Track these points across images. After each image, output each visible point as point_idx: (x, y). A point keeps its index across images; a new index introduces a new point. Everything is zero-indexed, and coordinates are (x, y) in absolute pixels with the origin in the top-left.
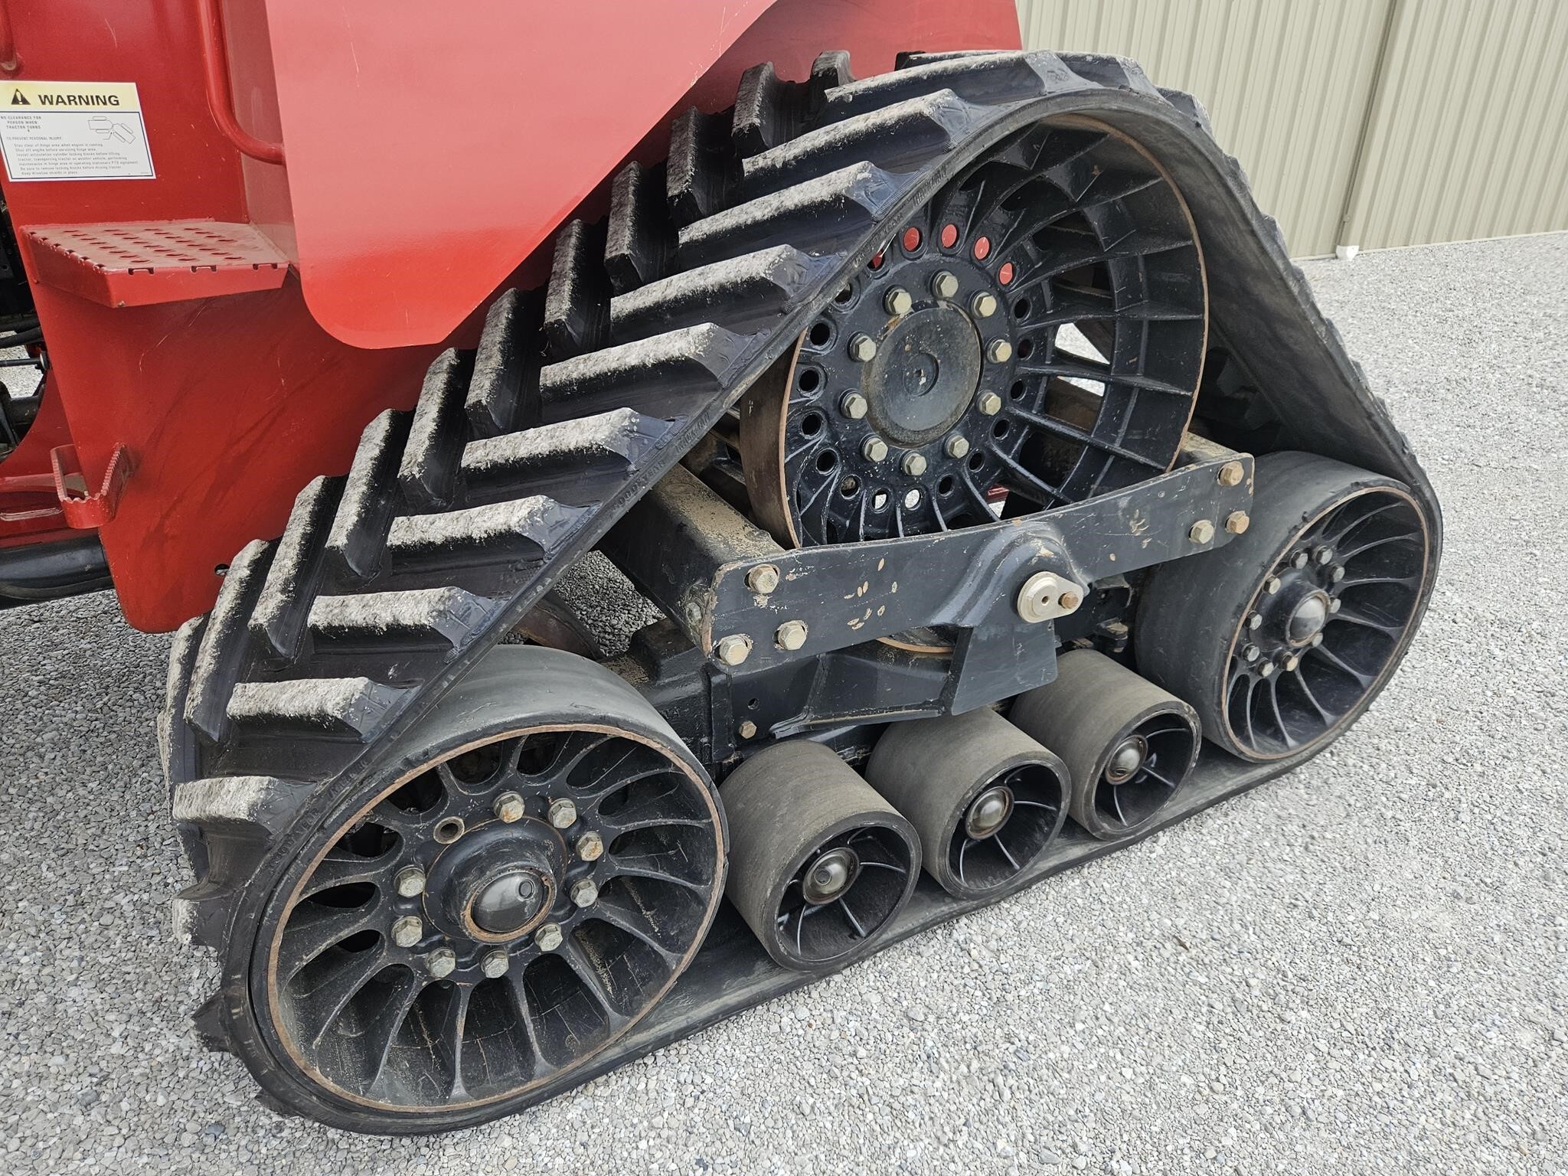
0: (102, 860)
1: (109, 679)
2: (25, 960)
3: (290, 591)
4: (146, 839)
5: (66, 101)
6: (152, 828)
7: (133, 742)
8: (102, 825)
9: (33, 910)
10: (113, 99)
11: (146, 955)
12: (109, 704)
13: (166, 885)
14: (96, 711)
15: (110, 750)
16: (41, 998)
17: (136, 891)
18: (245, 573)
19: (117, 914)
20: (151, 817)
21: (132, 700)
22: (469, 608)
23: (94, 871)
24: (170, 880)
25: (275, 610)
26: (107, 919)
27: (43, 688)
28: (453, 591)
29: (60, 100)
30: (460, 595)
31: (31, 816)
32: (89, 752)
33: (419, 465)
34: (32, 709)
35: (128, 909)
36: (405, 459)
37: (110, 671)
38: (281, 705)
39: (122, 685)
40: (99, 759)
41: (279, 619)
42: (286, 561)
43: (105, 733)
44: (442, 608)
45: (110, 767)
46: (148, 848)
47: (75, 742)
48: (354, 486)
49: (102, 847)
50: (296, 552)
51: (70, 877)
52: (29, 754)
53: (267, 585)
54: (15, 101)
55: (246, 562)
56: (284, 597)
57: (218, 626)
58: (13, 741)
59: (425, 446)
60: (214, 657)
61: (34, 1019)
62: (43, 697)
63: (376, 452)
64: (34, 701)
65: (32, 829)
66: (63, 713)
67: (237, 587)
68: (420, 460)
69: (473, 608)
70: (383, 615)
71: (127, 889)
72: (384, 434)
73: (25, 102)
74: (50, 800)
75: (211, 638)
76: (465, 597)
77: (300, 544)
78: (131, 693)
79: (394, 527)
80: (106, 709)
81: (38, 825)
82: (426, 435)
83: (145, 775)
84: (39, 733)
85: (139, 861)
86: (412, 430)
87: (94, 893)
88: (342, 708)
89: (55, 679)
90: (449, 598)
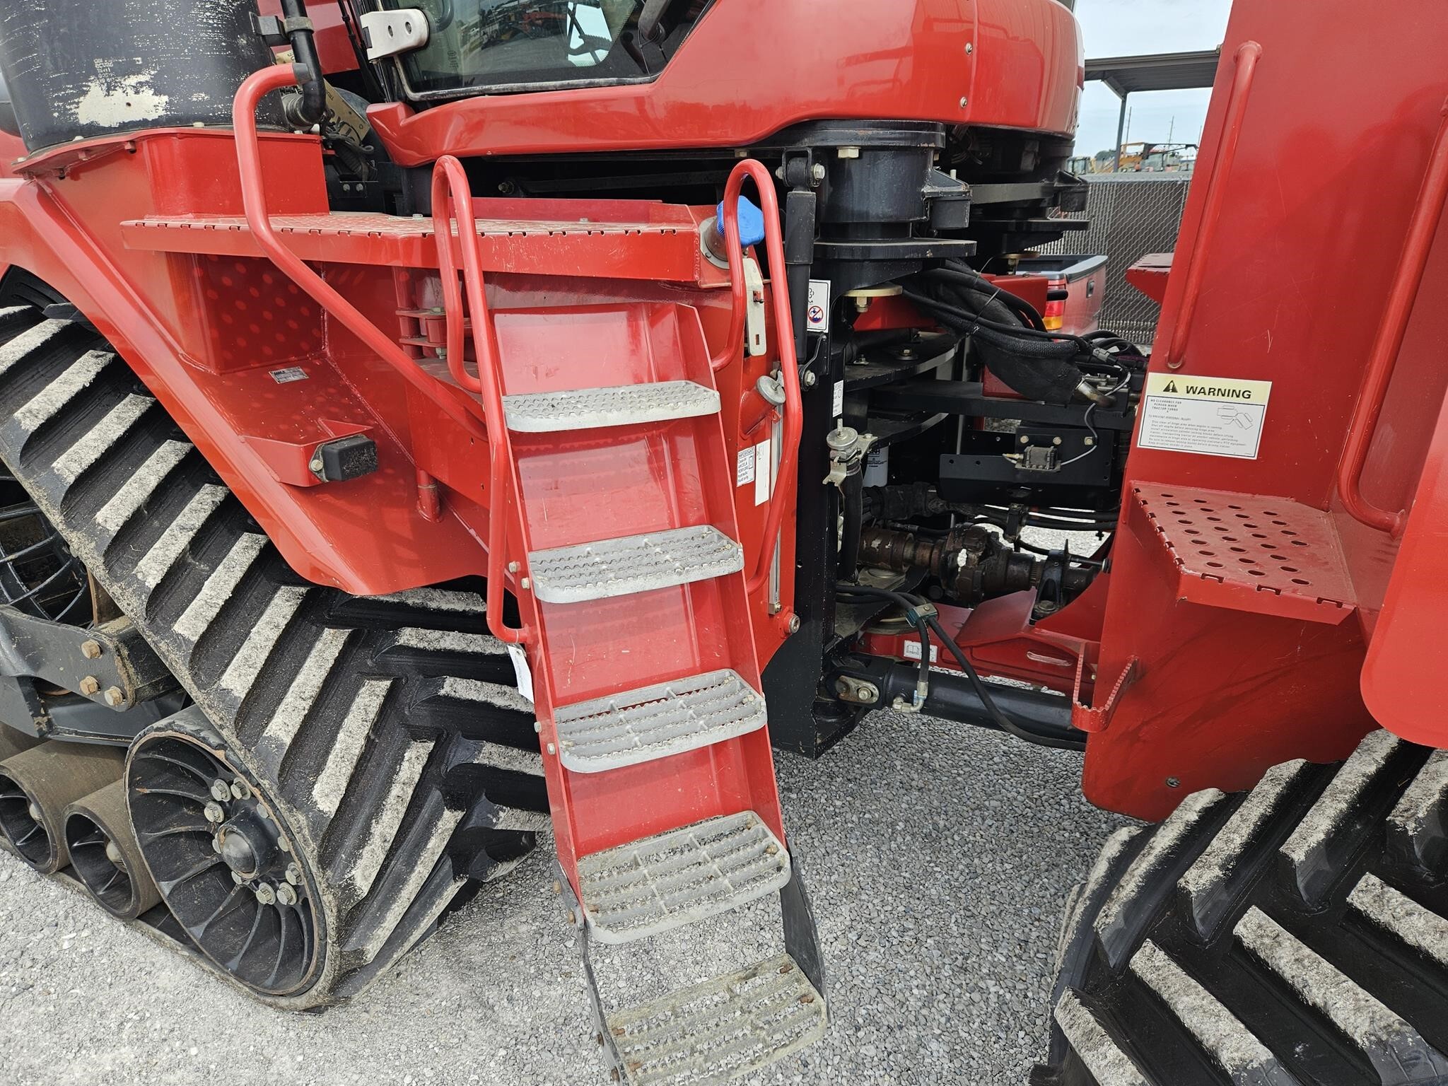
0: (991, 940)
1: (1050, 775)
2: (915, 991)
3: (1228, 869)
4: (1026, 942)
5: (1207, 392)
6: (1034, 935)
7: (1047, 843)
8: (1002, 908)
9: (934, 952)
10: (1246, 395)
11: (990, 1052)
12: (1043, 798)
13: (1026, 996)
14: (1031, 800)
15: (1029, 841)
16: (913, 1033)
17: (1004, 986)
18: (1193, 817)
19: (985, 996)
20: (1036, 923)
21: (1059, 804)
22: (1417, 1058)
23: (983, 946)
24: (1030, 994)
25: (1208, 883)
26: (976, 996)
27: (1004, 759)
28: (1405, 1028)
29: (1202, 391)
30: (1412, 1038)
31: (961, 867)
32: (1015, 835)
33: (1417, 821)
34: (992, 773)
35: (993, 998)
36: (1403, 803)
37: (1054, 768)
38: (1180, 1007)
39: (1058, 786)
40: (1019, 845)
41: (1208, 894)
42: (1236, 836)
43: (1032, 823)
44: (1384, 1038)
45: (1025, 857)
46: (1025, 952)
47: (1010, 819)
48: (1333, 796)
49: (995, 927)
50: (1249, 831)
51: (966, 939)
52: (977, 812)
53: (1209, 849)
54: (1167, 390)
55: (1198, 807)
56: (1220, 874)
57: (1151, 859)
58: (971, 794)
59: (1432, 801)
60: (1138, 886)
61: (904, 1047)
62: (1001, 766)
63: (1372, 769)
64: (995, 767)
65: (957, 880)
66: (1010, 789)
67: (1182, 829)
68: (1420, 815)
69: (1423, 1060)
70: (1314, 990)
71: (999, 980)
72: (1389, 750)
73: (1174, 390)
74: (976, 861)
75: (1142, 866)
76: (1417, 1042)
77: (1255, 825)
78: (1061, 797)
79: (1361, 884)
80: (1039, 801)
81: (961, 879)
82: (1439, 787)
83: (1046, 880)
84: (989, 796)
85: (1015, 959)
86: (1423, 770)
87: (976, 966)
88: (1236, 1066)
89: (1015, 755)
90: (1398, 1033)
